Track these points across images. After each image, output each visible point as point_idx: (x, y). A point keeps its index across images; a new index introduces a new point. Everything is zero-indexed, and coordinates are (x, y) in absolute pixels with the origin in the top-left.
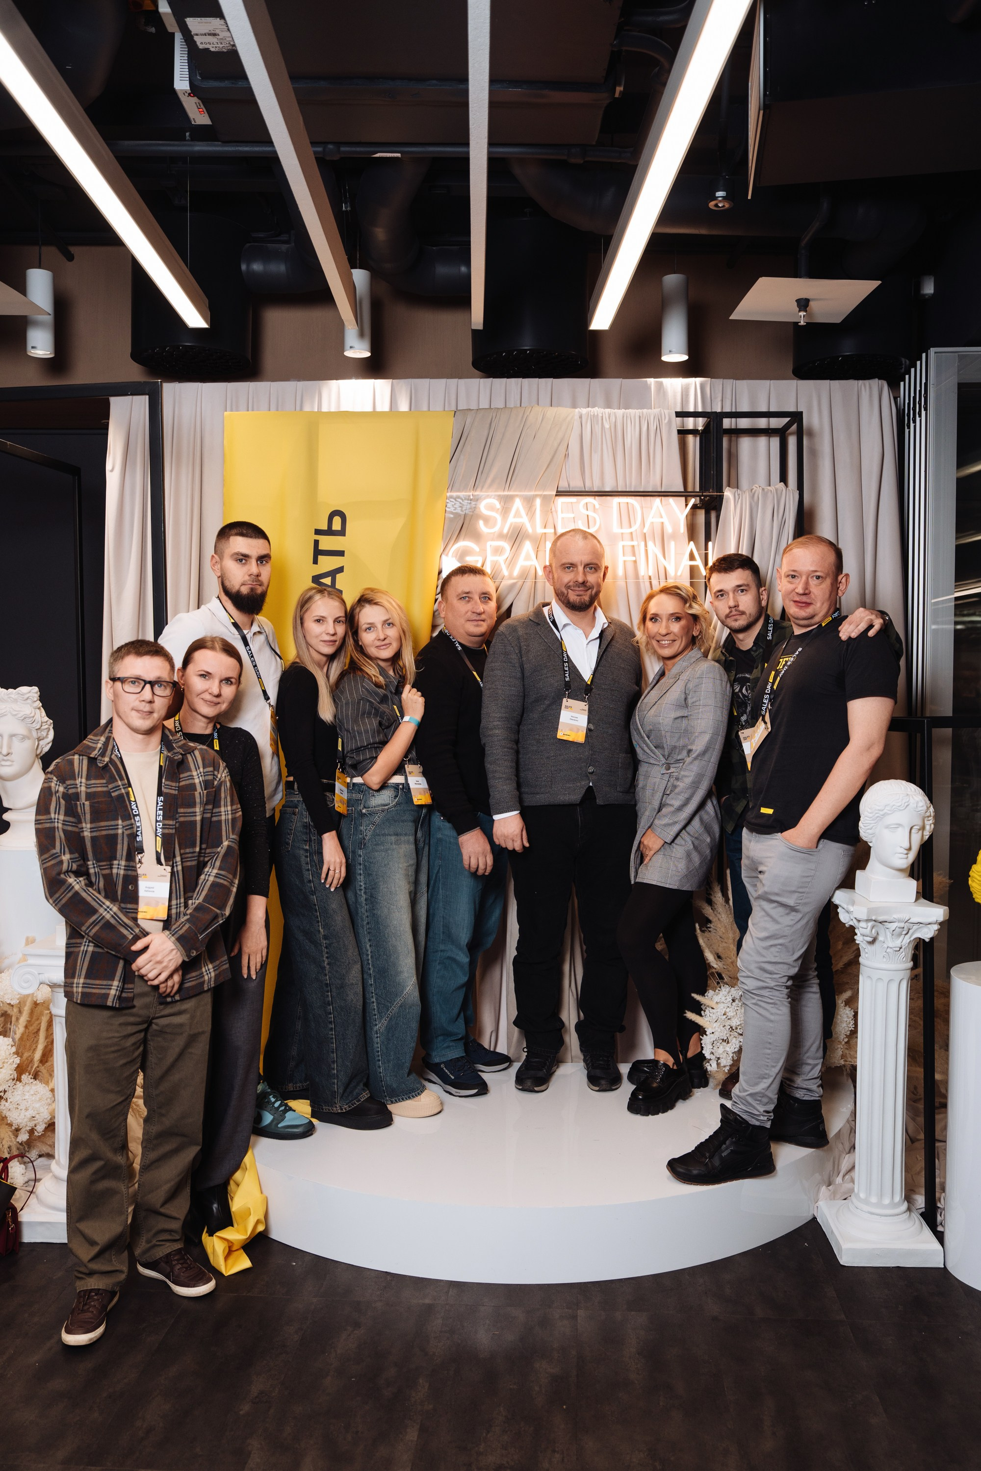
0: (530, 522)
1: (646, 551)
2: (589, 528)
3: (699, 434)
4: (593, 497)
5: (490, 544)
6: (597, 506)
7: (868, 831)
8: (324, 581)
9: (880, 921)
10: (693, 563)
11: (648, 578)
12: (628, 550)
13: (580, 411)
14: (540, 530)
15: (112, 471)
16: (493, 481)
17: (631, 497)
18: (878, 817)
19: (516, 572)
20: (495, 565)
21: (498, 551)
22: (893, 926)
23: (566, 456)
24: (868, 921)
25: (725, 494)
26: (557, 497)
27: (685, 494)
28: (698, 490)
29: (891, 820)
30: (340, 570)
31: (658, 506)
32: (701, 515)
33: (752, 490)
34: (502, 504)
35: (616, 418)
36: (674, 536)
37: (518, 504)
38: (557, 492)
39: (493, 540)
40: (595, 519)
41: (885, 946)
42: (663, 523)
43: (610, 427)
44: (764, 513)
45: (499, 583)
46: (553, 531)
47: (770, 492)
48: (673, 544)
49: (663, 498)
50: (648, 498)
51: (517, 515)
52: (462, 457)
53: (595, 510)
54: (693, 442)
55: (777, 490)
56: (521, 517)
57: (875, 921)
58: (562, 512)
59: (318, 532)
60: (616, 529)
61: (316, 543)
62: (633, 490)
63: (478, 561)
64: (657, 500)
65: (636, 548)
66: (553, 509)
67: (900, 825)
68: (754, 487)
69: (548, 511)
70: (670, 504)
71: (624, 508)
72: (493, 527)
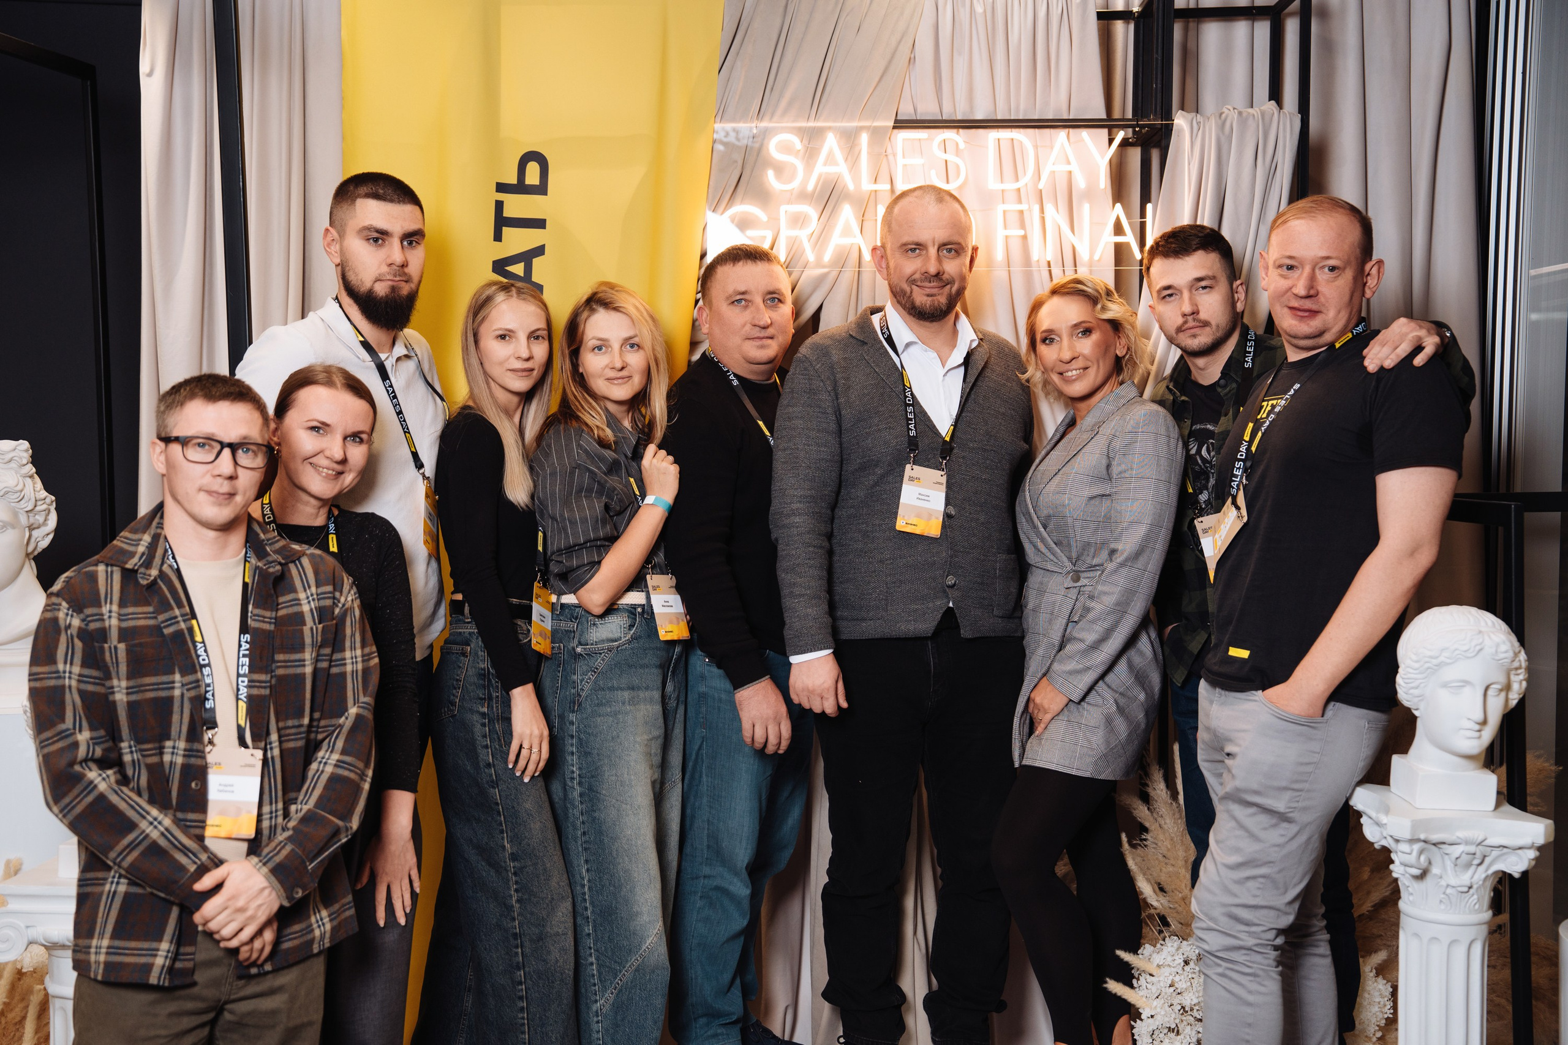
0: (850, 172)
1: (1043, 219)
2: (948, 182)
3: (1133, 19)
4: (955, 130)
5: (785, 210)
6: (962, 145)
7: (1412, 691)
8: (510, 268)
9: (1434, 842)
10: (1120, 239)
11: (1046, 264)
12: (1013, 219)
14: (867, 186)
15: (150, 74)
16: (790, 104)
17: (1017, 130)
18: (1428, 668)
19: (827, 257)
20: (793, 243)
21: (798, 221)
22: (1457, 851)
23: (911, 61)
24: (1412, 841)
25: (1175, 122)
26: (896, 131)
27: (1109, 124)
28: (1129, 115)
29: (1452, 673)
30: (540, 251)
31: (1062, 145)
32: (1135, 155)
33: (1221, 114)
34: (805, 141)
37: (831, 142)
38: (896, 121)
39: (789, 202)
40: (958, 167)
41: (1443, 883)
42: (1070, 172)
43: (985, 11)
44: (1240, 153)
45: (800, 273)
46: (888, 187)
47: (1251, 117)
48: (1086, 207)
49: (1071, 130)
50: (1047, 131)
51: (830, 160)
52: (739, 63)
53: (958, 152)
54: (1123, 34)
55: (1263, 114)
56: (836, 164)
57: (1425, 841)
58: (904, 157)
59: (501, 188)
60: (993, 184)
61: (499, 205)
62: (1021, 118)
63: (765, 237)
64: (1062, 134)
65: (1026, 214)
66: (889, 151)
67: (1466, 683)
68: (1225, 110)
69: (881, 156)
70: (1083, 140)
71: (1006, 148)
72: (790, 180)
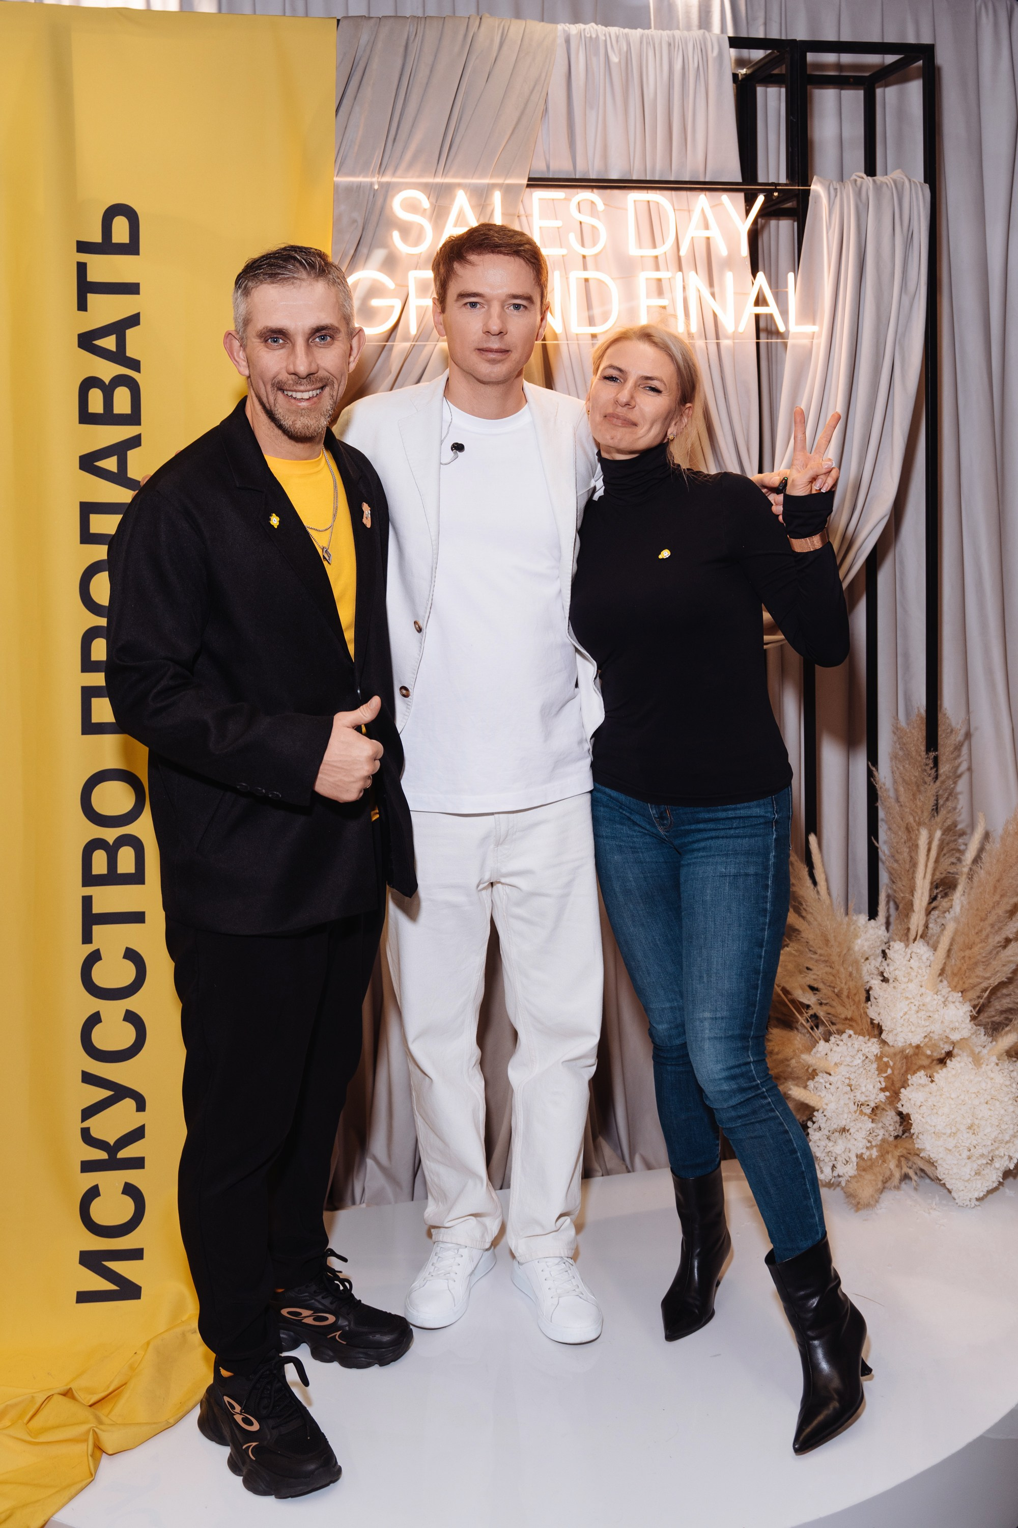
1: (684, 288)
2: (583, 245)
4: (590, 190)
5: (414, 276)
6: (600, 206)
8: (101, 343)
10: (761, 310)
12: (654, 286)
13: (566, 28)
16: (415, 157)
17: (654, 191)
20: (423, 313)
23: (544, 113)
25: (813, 187)
26: (528, 190)
27: (746, 188)
30: (134, 320)
31: (703, 210)
33: (856, 181)
34: (434, 200)
35: (629, 44)
36: (729, 263)
37: (461, 199)
38: (530, 179)
39: (417, 267)
40: (595, 230)
42: (708, 239)
43: (620, 62)
44: (879, 221)
47: (885, 186)
48: (729, 276)
49: (710, 194)
50: (683, 194)
52: (357, 109)
53: (595, 214)
55: (895, 182)
59: (83, 247)
60: (633, 250)
61: (82, 268)
62: (657, 178)
63: (393, 307)
64: (702, 200)
65: (665, 285)
66: (522, 212)
70: (721, 204)
71: (643, 209)
72: (417, 243)
